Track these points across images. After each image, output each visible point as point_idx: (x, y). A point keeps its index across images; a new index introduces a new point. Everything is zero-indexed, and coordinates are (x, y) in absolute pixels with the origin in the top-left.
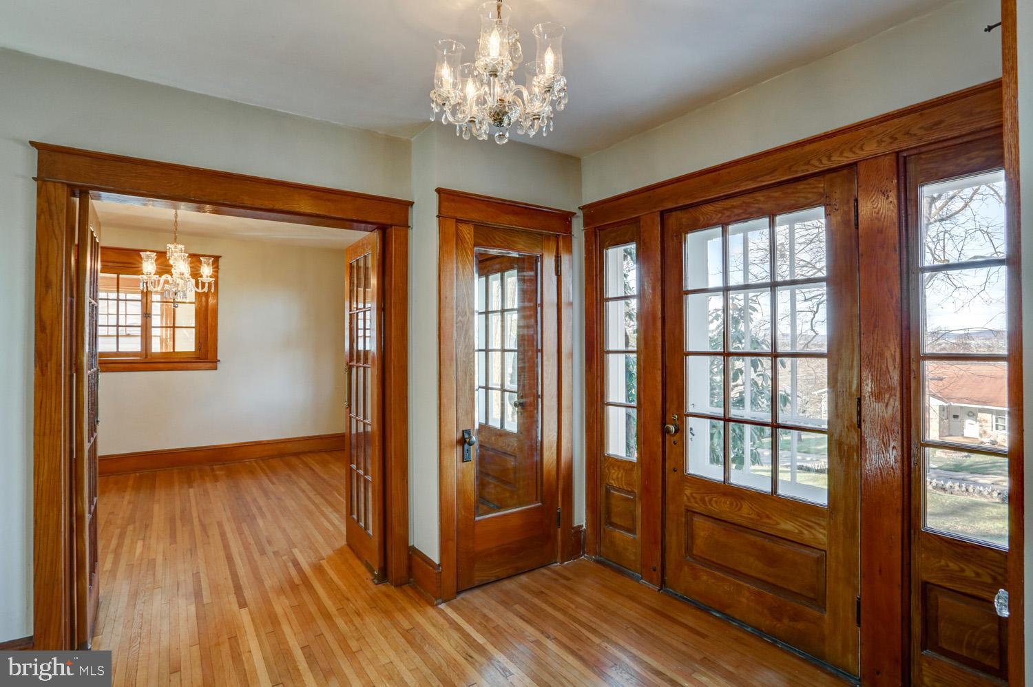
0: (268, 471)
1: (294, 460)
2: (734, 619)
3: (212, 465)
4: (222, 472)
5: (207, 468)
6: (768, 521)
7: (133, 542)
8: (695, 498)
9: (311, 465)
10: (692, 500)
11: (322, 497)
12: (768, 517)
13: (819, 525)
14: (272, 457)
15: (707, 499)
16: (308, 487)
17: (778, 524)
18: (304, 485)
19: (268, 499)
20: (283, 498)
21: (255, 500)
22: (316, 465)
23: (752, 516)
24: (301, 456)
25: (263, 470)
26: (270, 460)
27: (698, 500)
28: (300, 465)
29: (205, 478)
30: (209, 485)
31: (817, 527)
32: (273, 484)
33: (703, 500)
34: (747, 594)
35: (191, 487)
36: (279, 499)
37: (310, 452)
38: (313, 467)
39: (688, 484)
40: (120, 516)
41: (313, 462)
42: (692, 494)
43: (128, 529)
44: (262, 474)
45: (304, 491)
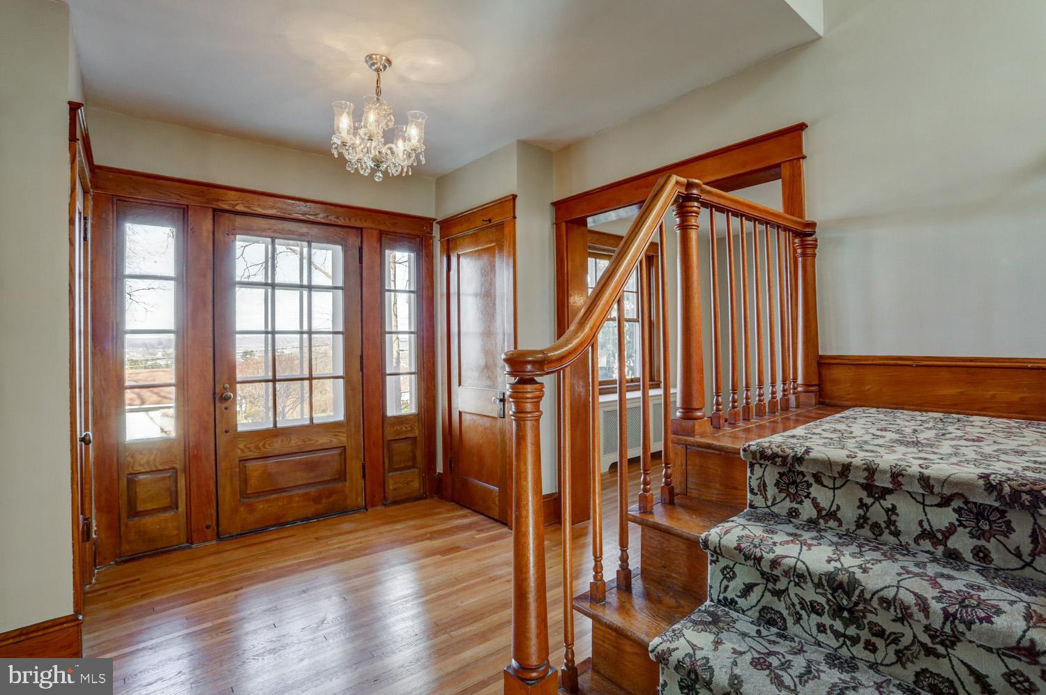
2: (287, 523)
6: (312, 442)
8: (249, 448)
10: (246, 450)
12: (310, 440)
13: (340, 432)
15: (261, 445)
17: (317, 441)
23: (299, 443)
27: (252, 449)
31: (340, 434)
33: (257, 447)
34: (297, 499)
39: (240, 439)
42: (245, 446)
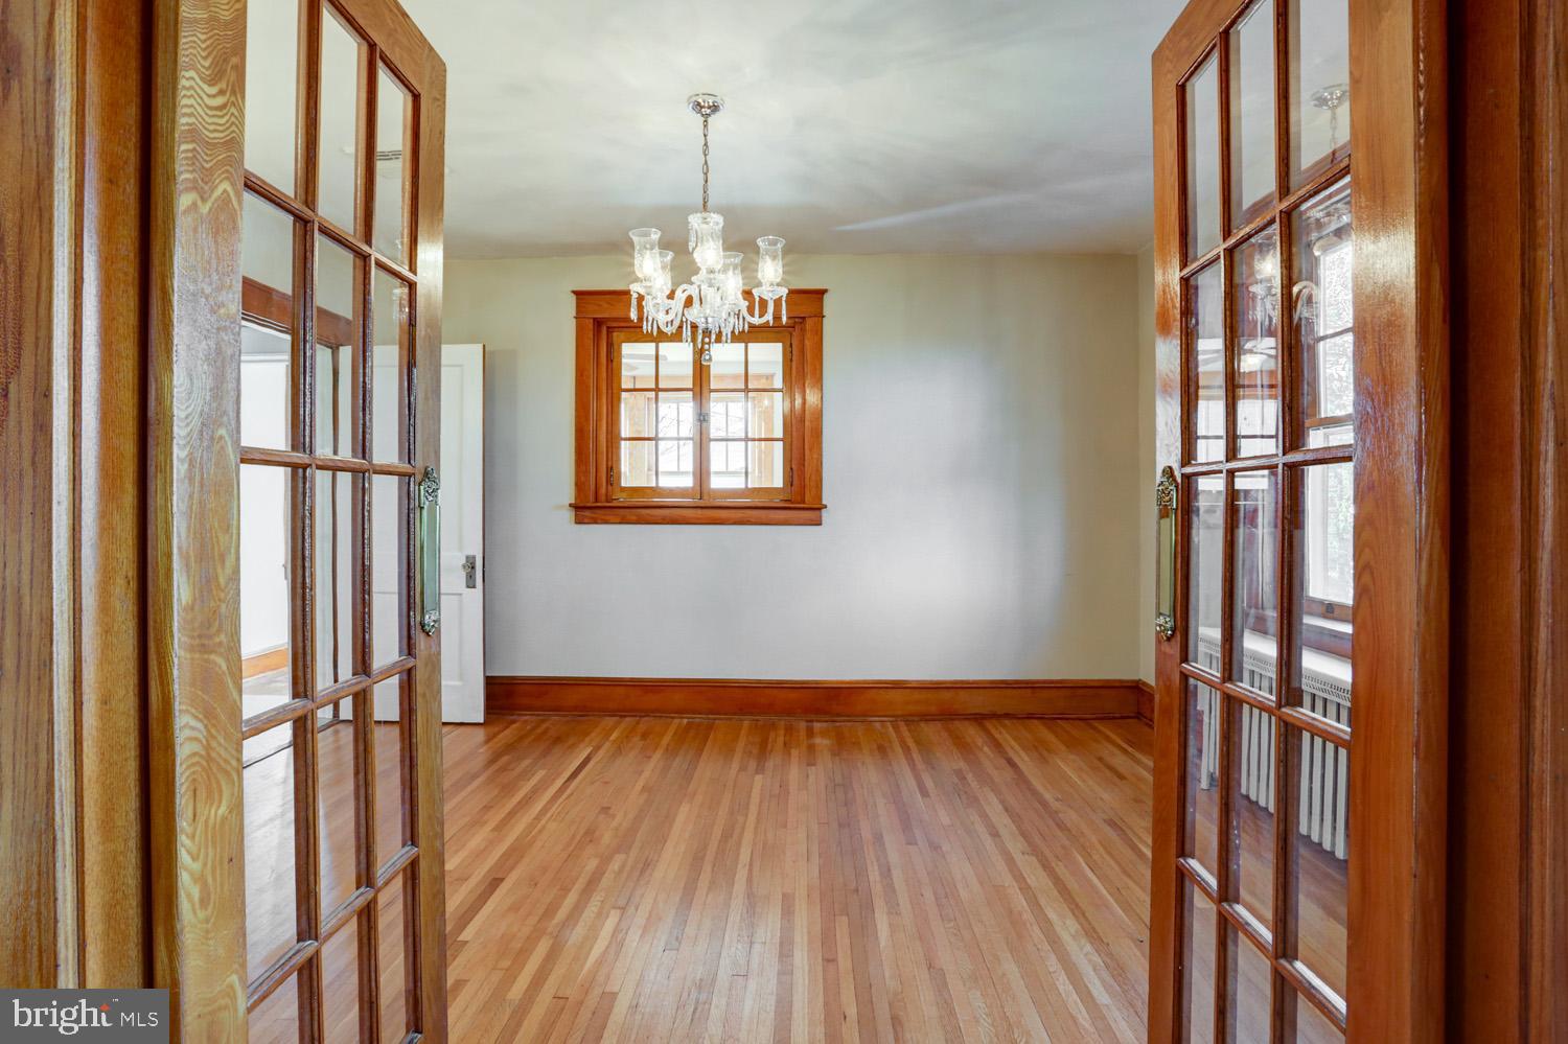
0: (916, 756)
1: (971, 732)
3: (812, 721)
4: (826, 742)
5: (803, 725)
7: (601, 915)
9: (1011, 754)
11: (1046, 866)
14: (926, 717)
16: (1007, 820)
18: (994, 808)
19: (909, 844)
20: (946, 847)
21: (878, 839)
22: (1023, 754)
24: (988, 724)
25: (907, 750)
26: (922, 724)
28: (986, 749)
29: (793, 751)
30: (794, 772)
32: (924, 793)
35: (760, 770)
36: (935, 847)
37: (1007, 716)
38: (1016, 760)
40: (614, 824)
41: (1013, 743)
43: (610, 868)
44: (904, 761)
45: (995, 834)
